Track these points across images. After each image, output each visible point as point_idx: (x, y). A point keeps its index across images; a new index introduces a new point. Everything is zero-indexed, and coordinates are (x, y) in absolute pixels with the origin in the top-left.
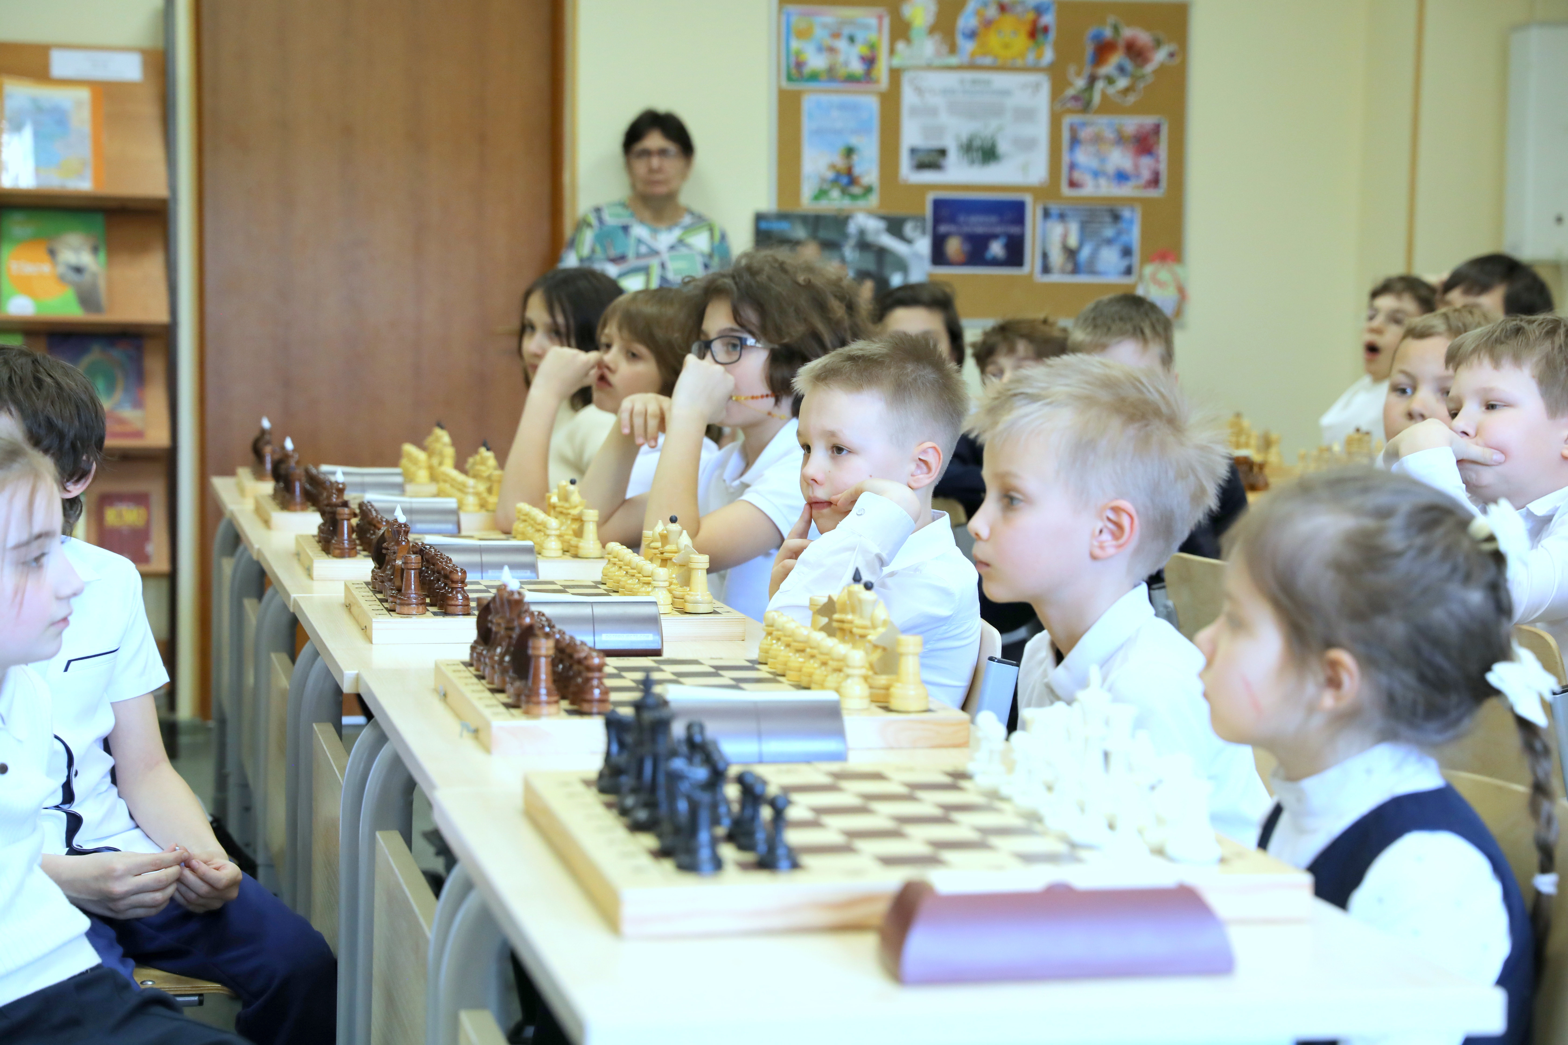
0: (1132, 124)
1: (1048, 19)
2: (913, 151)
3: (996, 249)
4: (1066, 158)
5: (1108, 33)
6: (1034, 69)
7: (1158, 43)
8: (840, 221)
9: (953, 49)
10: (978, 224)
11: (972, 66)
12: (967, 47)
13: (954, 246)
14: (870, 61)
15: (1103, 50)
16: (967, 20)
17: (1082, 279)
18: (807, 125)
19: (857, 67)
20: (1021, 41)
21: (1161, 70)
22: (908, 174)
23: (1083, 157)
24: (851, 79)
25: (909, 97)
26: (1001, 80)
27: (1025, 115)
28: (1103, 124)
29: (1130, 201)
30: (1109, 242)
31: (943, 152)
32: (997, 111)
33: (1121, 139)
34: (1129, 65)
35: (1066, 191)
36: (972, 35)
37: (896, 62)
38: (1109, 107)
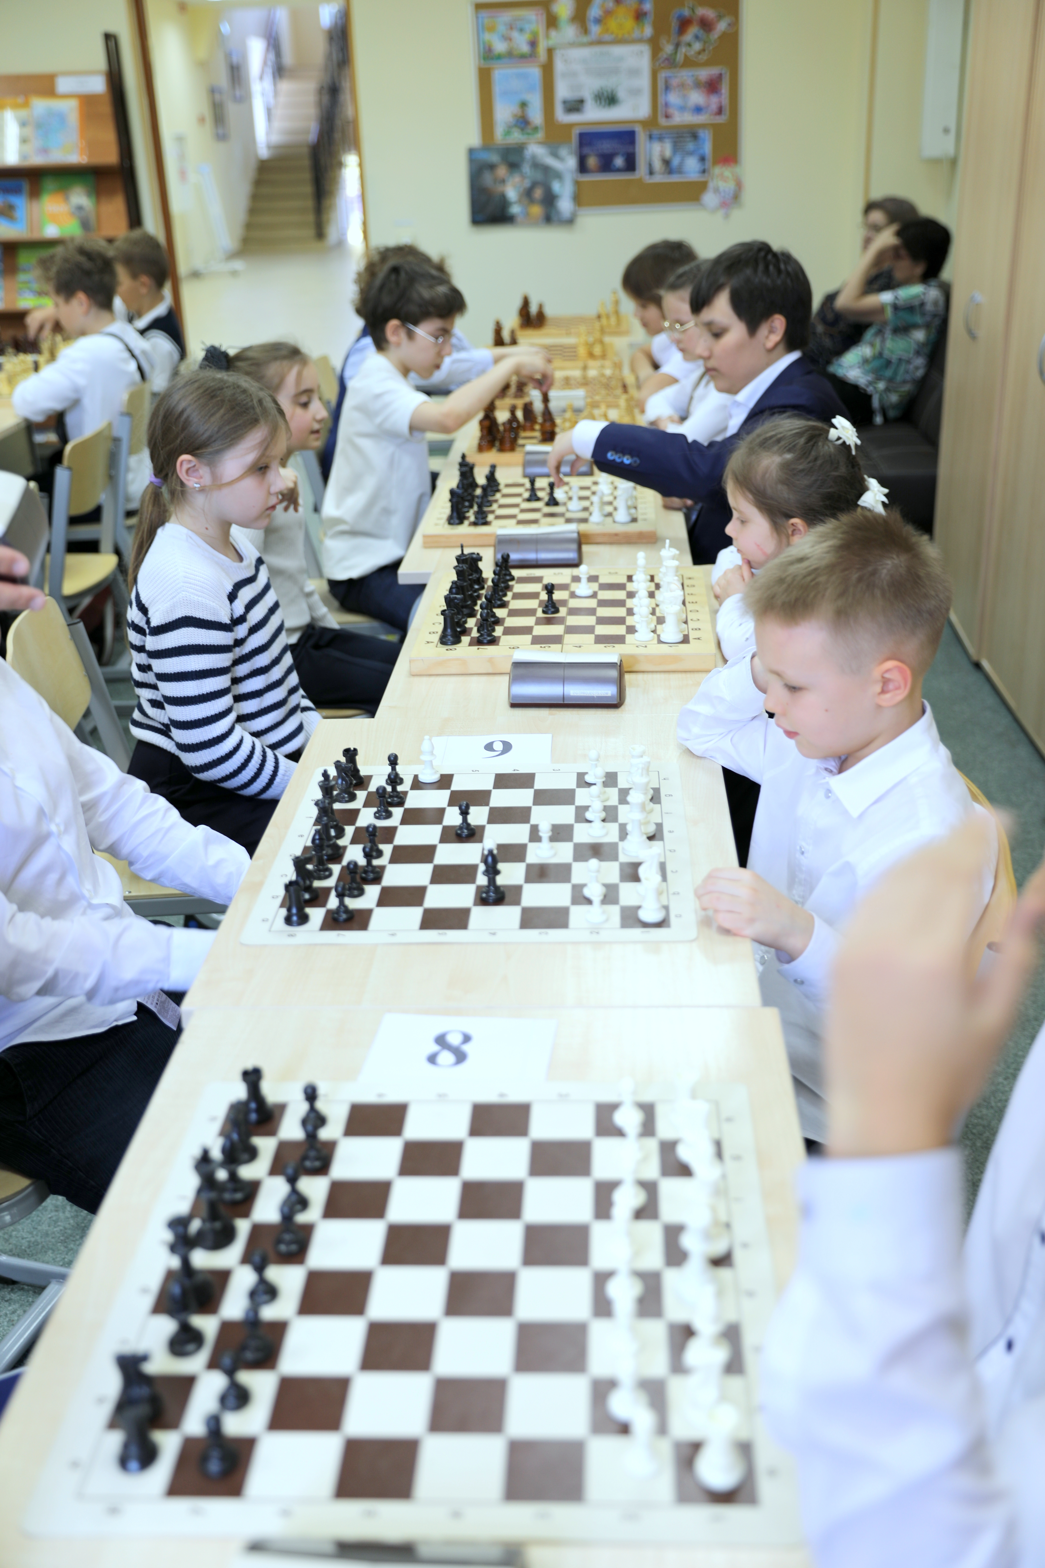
0: (704, 74)
1: (648, 7)
2: (565, 102)
3: (619, 162)
4: (661, 100)
5: (686, 12)
6: (640, 41)
7: (720, 17)
8: (519, 149)
9: (586, 31)
10: (606, 146)
11: (599, 42)
12: (595, 30)
13: (592, 161)
14: (533, 44)
15: (684, 24)
16: (594, 11)
17: (675, 178)
18: (497, 88)
19: (525, 48)
20: (629, 23)
21: (724, 36)
22: (562, 117)
23: (673, 98)
24: (523, 57)
25: (559, 66)
26: (618, 50)
27: (634, 72)
28: (686, 75)
29: (703, 126)
30: (690, 153)
31: (581, 102)
32: (615, 71)
33: (698, 85)
34: (701, 33)
35: (663, 121)
36: (598, 21)
37: (551, 43)
38: (689, 63)
